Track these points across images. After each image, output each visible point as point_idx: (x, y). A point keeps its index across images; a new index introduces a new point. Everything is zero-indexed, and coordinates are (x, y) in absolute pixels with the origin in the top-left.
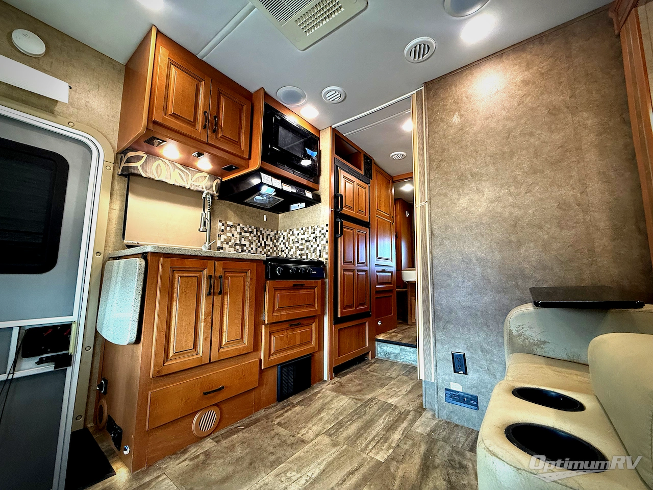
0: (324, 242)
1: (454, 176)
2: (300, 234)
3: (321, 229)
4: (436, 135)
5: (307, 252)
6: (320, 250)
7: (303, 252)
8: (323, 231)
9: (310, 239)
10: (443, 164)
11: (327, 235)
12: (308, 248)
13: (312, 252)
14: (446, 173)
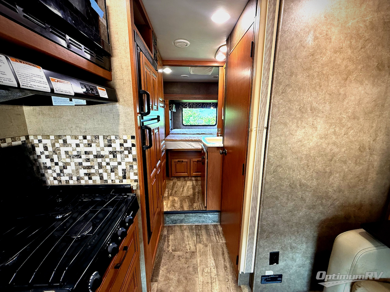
0: (130, 159)
1: (296, 107)
2: (81, 145)
3: (122, 142)
4: (288, 52)
5: (101, 171)
6: (123, 170)
7: (92, 171)
8: (126, 145)
9: (102, 153)
10: (289, 90)
11: (134, 151)
12: (100, 166)
13: (109, 171)
14: (290, 101)
